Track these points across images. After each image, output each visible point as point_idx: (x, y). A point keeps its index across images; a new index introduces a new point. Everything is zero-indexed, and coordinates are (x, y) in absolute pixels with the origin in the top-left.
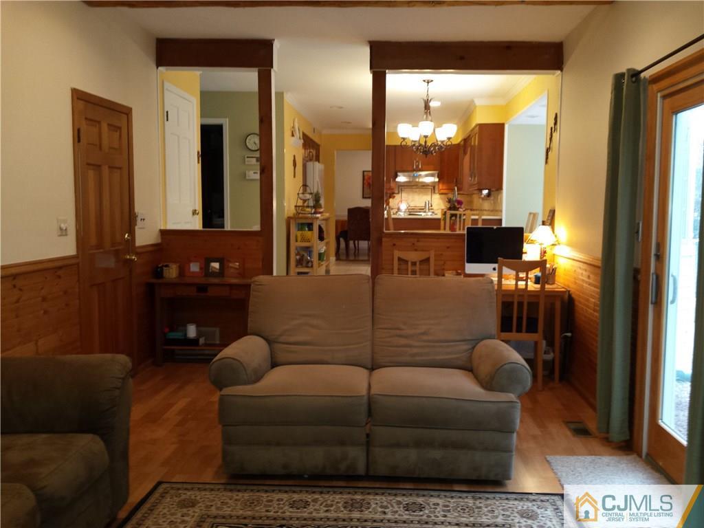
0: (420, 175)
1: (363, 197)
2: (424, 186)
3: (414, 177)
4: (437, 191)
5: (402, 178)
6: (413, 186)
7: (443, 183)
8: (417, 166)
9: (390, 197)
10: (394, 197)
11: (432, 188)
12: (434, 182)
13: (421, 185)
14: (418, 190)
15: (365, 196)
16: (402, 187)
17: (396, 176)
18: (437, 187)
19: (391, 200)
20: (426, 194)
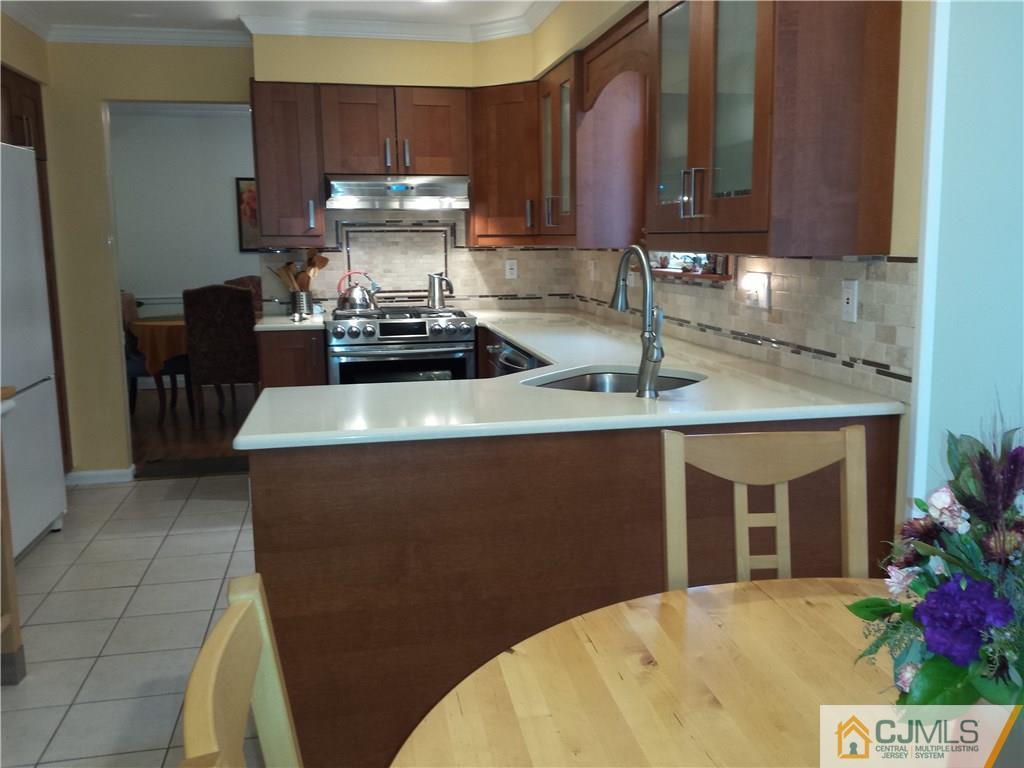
0: (407, 188)
1: (243, 250)
2: (422, 225)
3: (384, 193)
4: (462, 242)
5: (345, 199)
6: (382, 225)
7: (487, 216)
8: (398, 157)
9: (311, 263)
10: (324, 262)
11: (447, 230)
12: (455, 212)
13: (408, 220)
14: (399, 237)
15: (245, 247)
16: (350, 228)
17: (328, 192)
18: (461, 228)
19: (313, 273)
20: (425, 247)
